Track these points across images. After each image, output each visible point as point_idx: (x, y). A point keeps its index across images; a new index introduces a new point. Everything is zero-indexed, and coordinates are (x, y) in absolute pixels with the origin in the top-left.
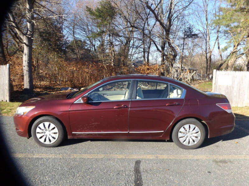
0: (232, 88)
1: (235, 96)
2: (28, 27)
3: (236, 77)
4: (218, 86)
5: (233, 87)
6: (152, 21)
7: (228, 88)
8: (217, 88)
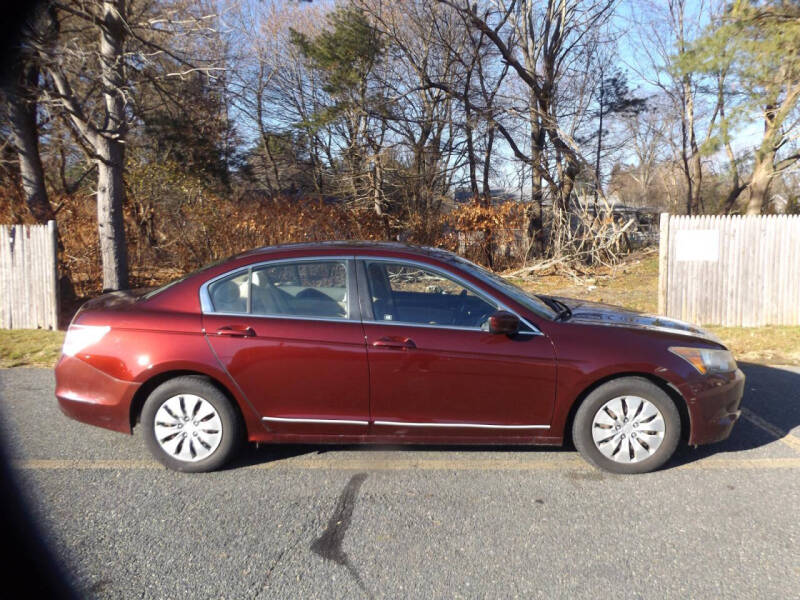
0: (720, 268)
1: (732, 295)
2: (109, 110)
3: (732, 233)
4: (676, 264)
5: (723, 266)
6: (495, 65)
7: (709, 269)
8: (675, 271)
